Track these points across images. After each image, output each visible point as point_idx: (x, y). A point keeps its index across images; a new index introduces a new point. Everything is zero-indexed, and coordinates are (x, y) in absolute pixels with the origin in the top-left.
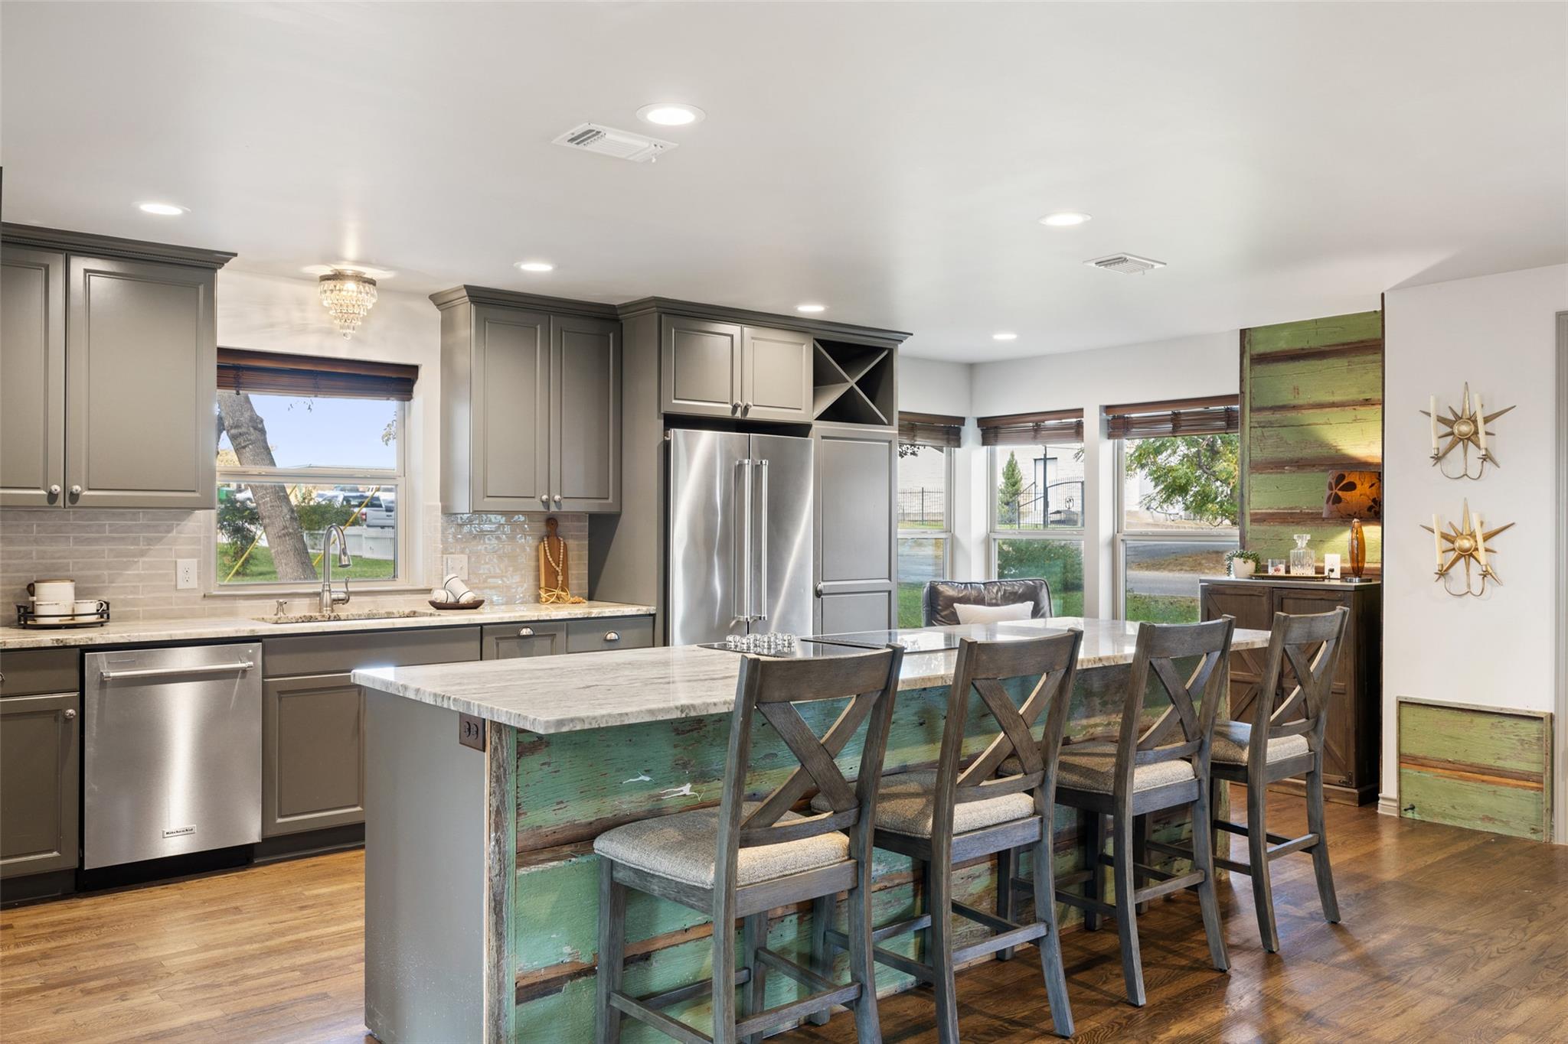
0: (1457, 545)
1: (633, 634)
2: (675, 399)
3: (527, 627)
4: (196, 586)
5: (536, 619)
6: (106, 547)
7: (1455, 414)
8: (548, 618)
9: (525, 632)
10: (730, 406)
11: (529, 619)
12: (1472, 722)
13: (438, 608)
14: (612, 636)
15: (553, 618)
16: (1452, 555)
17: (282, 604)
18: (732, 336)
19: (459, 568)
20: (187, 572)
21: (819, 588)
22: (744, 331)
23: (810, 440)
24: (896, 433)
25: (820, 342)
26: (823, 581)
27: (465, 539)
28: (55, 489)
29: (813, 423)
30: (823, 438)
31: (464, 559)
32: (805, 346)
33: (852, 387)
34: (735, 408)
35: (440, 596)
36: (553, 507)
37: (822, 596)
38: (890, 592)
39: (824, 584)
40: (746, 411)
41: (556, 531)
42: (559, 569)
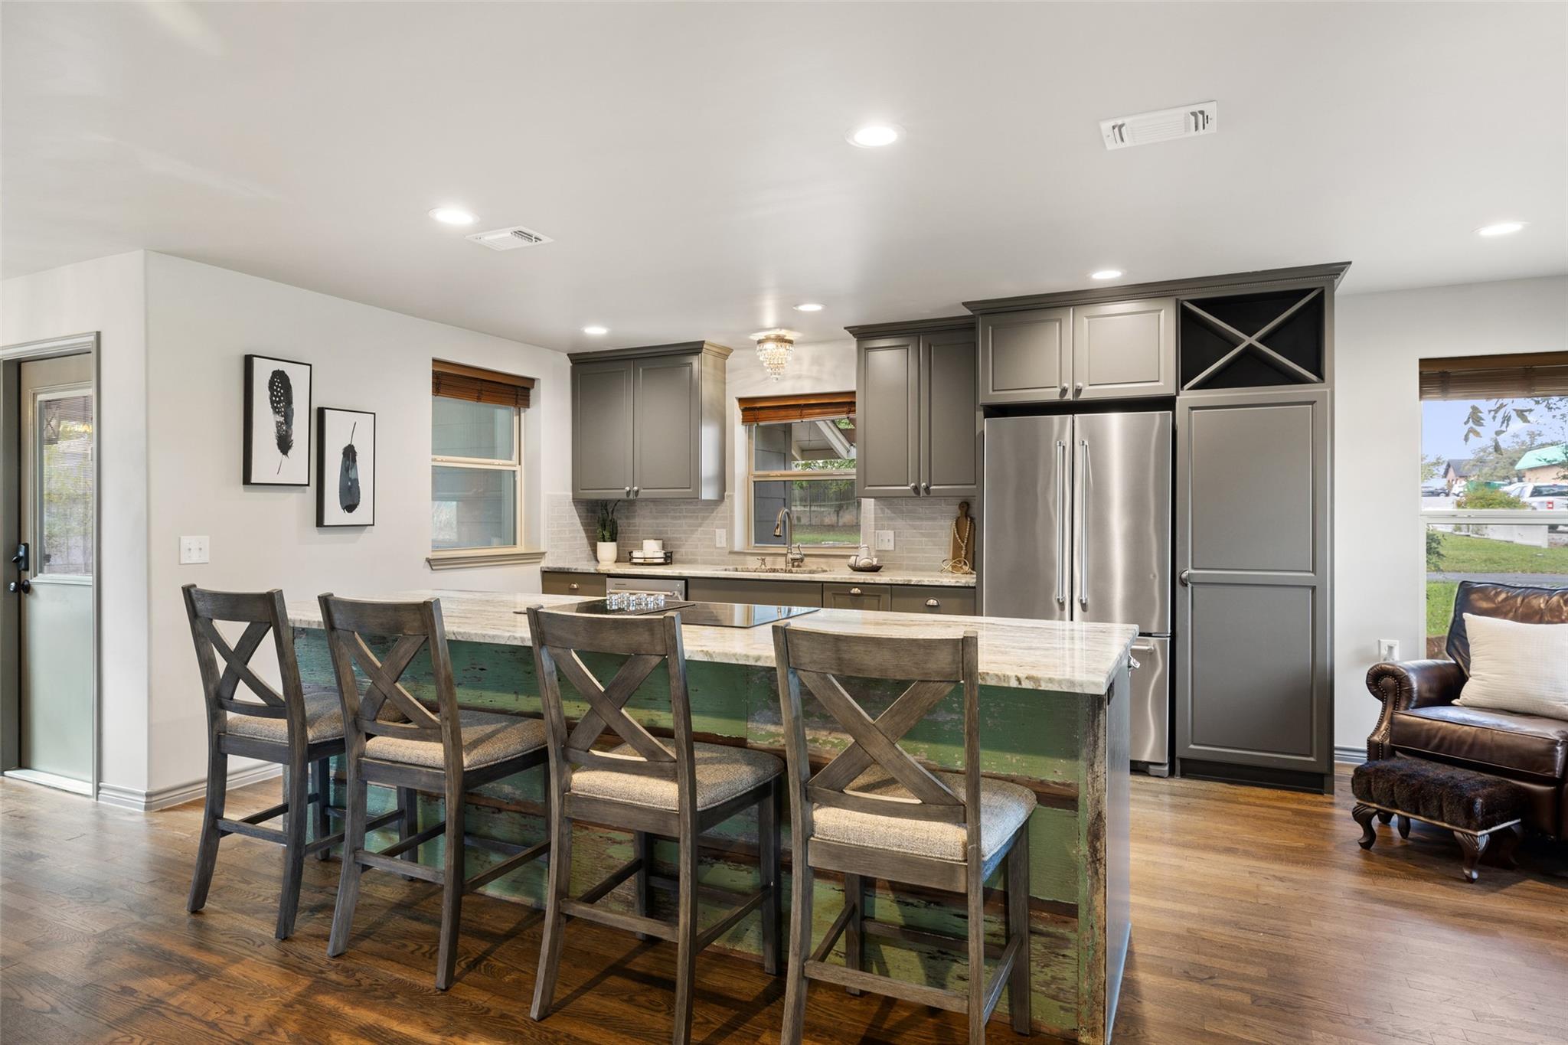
1: (955, 602)
2: (993, 390)
3: (855, 587)
4: (725, 546)
5: (862, 581)
6: (683, 521)
8: (872, 582)
9: (856, 591)
10: (1059, 390)
11: (856, 581)
13: (854, 570)
14: (932, 602)
15: (877, 582)
17: (763, 560)
18: (1060, 321)
19: (887, 540)
20: (720, 537)
21: (1184, 575)
22: (1076, 310)
23: (1171, 412)
24: (1328, 390)
25: (1194, 302)
26: (1193, 568)
27: (891, 519)
28: (628, 488)
29: (1178, 394)
30: (1192, 408)
31: (891, 533)
32: (1163, 312)
33: (1251, 344)
34: (1064, 391)
35: (852, 560)
36: (922, 493)
37: (1190, 585)
38: (1314, 588)
39: (1193, 572)
40: (1078, 391)
41: (967, 513)
42: (963, 545)
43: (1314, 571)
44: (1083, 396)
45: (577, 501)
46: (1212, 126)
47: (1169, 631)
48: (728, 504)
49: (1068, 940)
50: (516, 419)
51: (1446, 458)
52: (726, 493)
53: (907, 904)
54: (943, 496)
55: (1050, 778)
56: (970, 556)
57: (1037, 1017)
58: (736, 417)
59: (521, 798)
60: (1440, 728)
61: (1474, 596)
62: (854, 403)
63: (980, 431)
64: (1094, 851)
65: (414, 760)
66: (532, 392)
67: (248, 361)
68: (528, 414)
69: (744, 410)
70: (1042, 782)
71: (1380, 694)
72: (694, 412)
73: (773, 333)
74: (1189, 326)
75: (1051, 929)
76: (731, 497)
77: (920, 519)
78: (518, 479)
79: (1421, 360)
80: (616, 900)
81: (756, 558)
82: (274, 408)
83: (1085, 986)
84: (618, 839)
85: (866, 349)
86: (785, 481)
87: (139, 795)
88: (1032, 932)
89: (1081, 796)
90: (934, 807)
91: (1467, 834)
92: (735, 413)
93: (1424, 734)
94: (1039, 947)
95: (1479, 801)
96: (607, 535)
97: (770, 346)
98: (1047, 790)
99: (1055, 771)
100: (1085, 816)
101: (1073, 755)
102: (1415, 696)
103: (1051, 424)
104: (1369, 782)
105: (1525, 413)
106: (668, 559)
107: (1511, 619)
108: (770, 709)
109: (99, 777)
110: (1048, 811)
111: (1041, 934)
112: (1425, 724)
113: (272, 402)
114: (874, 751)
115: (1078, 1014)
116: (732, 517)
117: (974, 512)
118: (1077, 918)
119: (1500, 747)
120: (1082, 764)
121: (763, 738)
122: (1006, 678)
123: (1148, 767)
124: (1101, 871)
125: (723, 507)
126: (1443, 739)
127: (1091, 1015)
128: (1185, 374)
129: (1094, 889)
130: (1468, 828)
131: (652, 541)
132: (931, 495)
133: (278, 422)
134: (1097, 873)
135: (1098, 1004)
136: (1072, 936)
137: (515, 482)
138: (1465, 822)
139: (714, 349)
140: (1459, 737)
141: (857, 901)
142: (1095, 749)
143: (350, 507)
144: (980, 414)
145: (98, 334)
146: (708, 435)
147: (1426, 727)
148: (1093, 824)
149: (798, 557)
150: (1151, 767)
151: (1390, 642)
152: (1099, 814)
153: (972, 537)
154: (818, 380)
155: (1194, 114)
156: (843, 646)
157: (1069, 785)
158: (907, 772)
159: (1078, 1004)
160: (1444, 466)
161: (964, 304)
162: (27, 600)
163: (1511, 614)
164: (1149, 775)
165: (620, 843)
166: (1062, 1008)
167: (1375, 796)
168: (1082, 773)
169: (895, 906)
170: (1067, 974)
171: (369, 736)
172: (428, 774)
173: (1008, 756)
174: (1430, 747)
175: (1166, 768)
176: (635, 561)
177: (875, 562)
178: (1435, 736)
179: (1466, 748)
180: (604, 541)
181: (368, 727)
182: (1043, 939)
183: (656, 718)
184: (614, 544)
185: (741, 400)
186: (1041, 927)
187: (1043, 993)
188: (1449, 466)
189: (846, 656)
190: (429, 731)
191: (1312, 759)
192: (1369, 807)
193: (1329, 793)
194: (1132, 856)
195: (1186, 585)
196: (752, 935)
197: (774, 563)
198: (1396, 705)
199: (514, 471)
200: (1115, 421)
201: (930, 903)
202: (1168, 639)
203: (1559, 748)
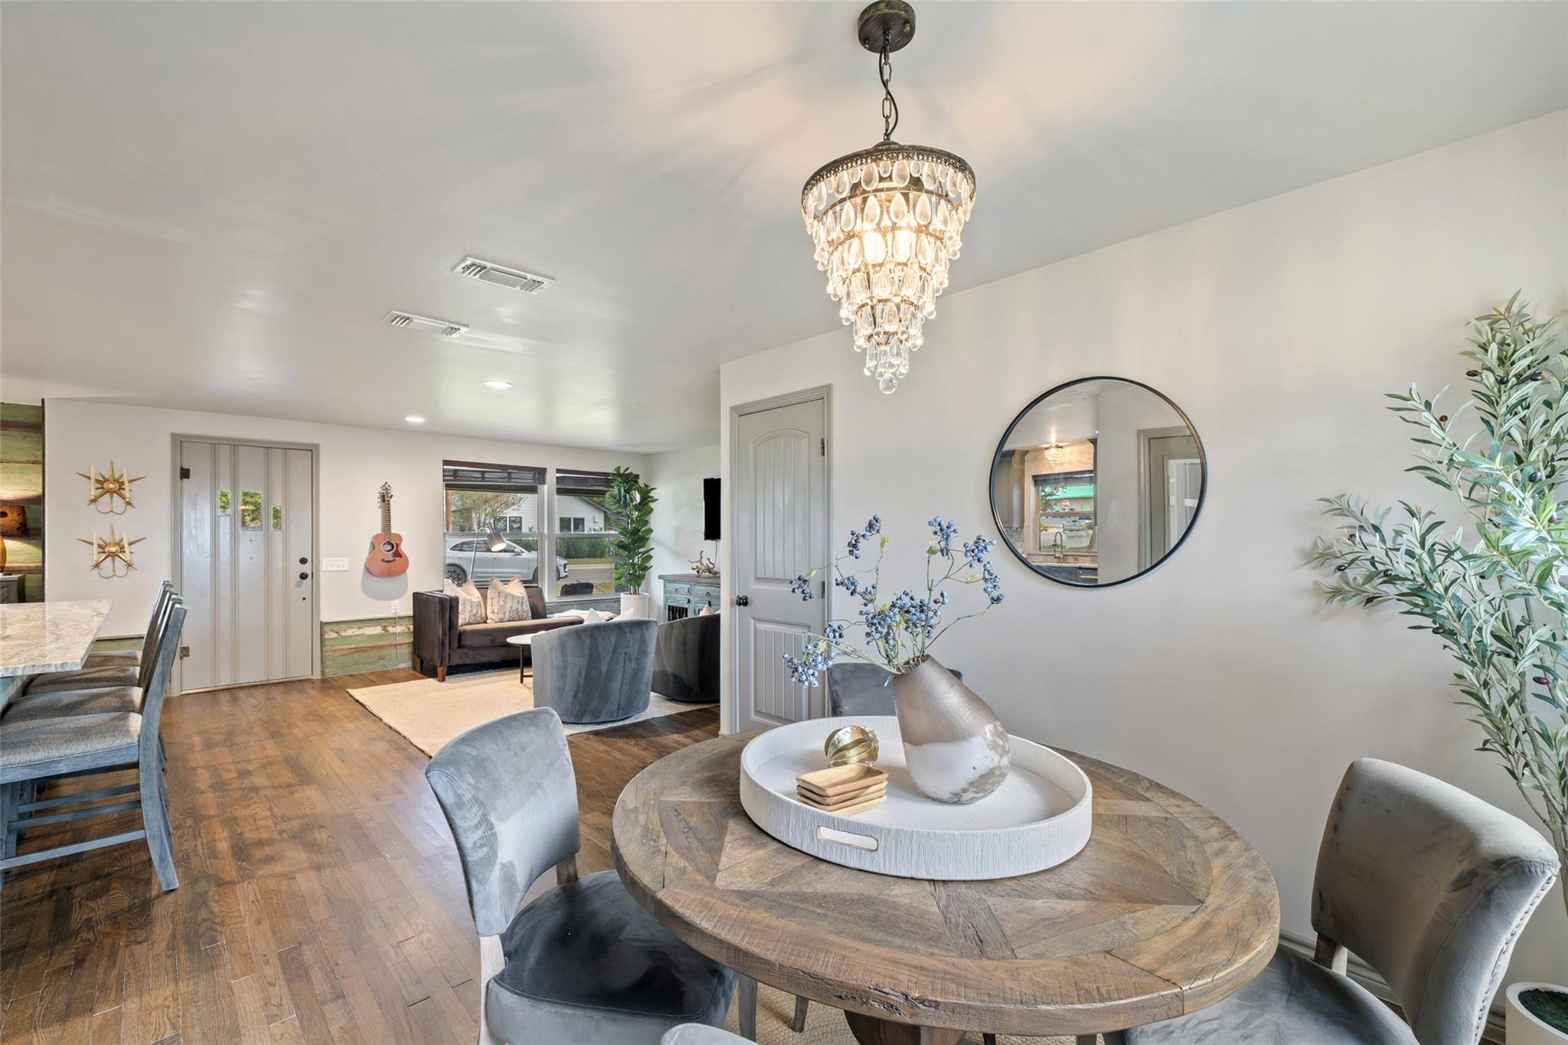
0: (106, 550)
7: (103, 477)
12: (119, 645)
16: (104, 556)
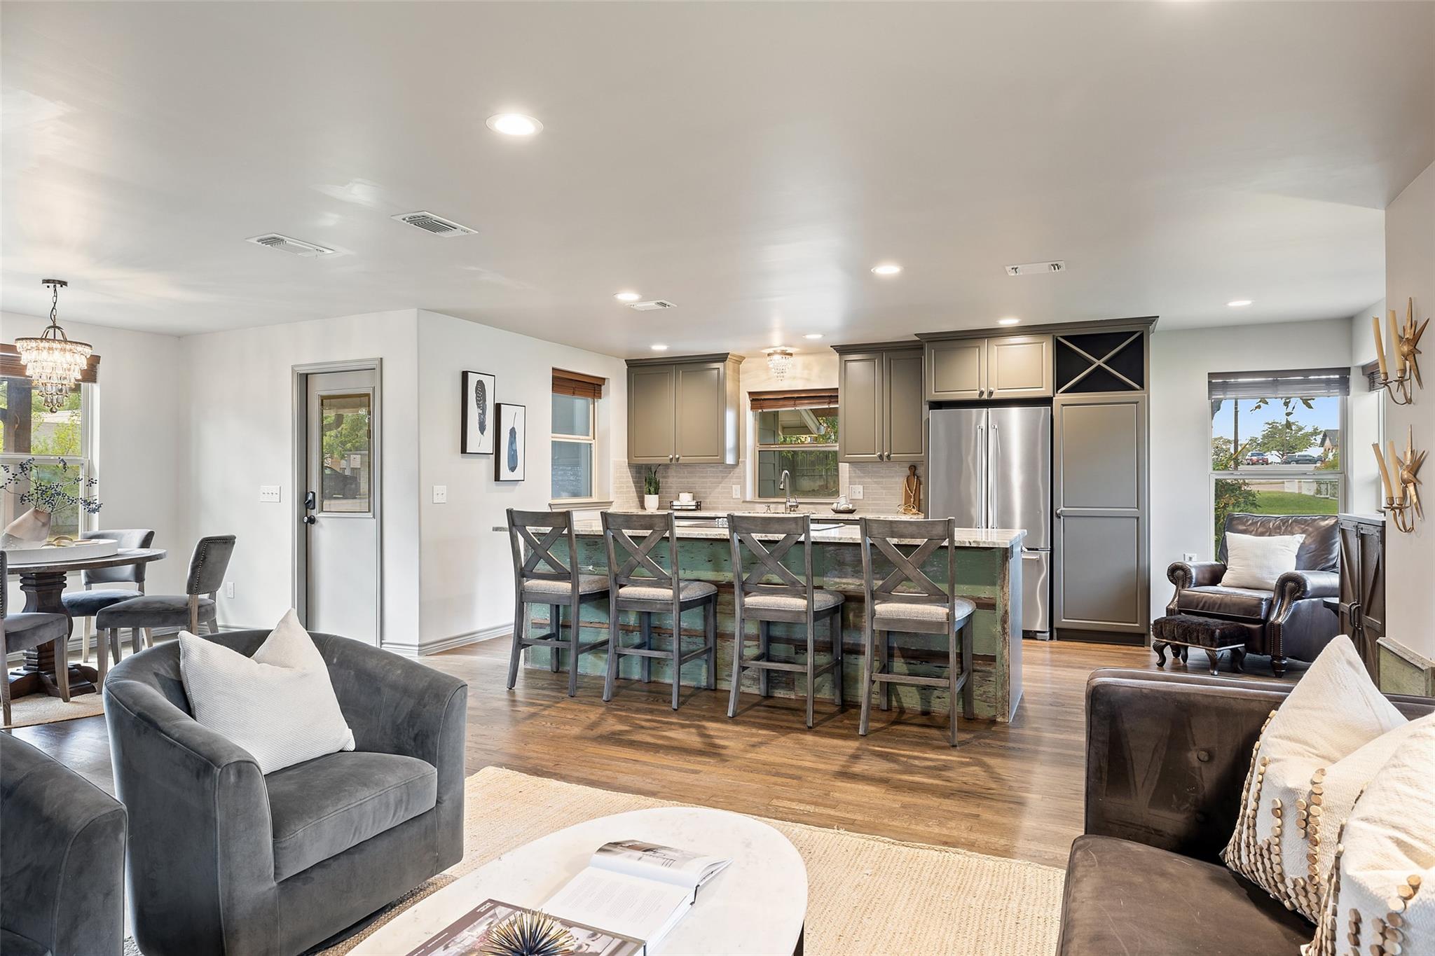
2: (935, 391)
4: (739, 496)
6: (709, 480)
10: (978, 392)
13: (836, 513)
17: (769, 506)
18: (979, 347)
19: (858, 491)
20: (736, 491)
21: (1058, 512)
22: (989, 342)
23: (1050, 408)
24: (1146, 395)
25: (1065, 338)
26: (1064, 507)
27: (859, 477)
28: (671, 456)
29: (1054, 396)
30: (1063, 405)
31: (861, 487)
32: (1044, 343)
33: (1099, 365)
34: (982, 393)
35: (835, 506)
36: (885, 459)
37: (1062, 518)
38: (1138, 518)
39: (1064, 509)
40: (991, 393)
41: (915, 474)
42: (912, 495)
43: (1138, 508)
44: (993, 397)
45: (630, 465)
46: (1063, 269)
47: (1049, 547)
48: (741, 467)
49: (991, 673)
50: (591, 406)
51: (1323, 428)
52: (740, 460)
53: (911, 664)
54: (899, 462)
55: (982, 596)
56: (917, 502)
57: (976, 711)
58: (747, 406)
59: (687, 627)
60: (1204, 597)
61: (1235, 522)
62: (837, 396)
63: (926, 418)
64: (1004, 629)
65: (651, 597)
66: (603, 387)
67: (465, 375)
68: (600, 403)
69: (752, 401)
70: (979, 598)
71: (1174, 581)
72: (721, 399)
73: (778, 350)
74: (1061, 352)
75: (983, 668)
76: (744, 462)
77: (882, 477)
78: (593, 449)
79: (1209, 374)
80: (746, 678)
81: (764, 505)
82: (478, 404)
83: (999, 694)
84: (748, 645)
85: (845, 361)
86: (774, 451)
87: (416, 646)
88: (974, 671)
89: (997, 603)
90: (934, 597)
91: (1211, 650)
92: (746, 402)
93: (1195, 601)
94: (977, 677)
95: (1218, 631)
96: (652, 490)
97: (777, 357)
98: (981, 602)
99: (985, 592)
100: (999, 612)
101: (994, 584)
102: (1194, 580)
103: (971, 414)
104: (1161, 627)
105: (1309, 401)
106: (698, 507)
107: (1254, 535)
108: (836, 570)
109: (382, 638)
110: (981, 612)
111: (979, 671)
112: (1196, 595)
113: (477, 400)
114: (907, 572)
115: (996, 707)
116: (745, 477)
117: (920, 471)
118: (995, 661)
119: (1234, 604)
120: (998, 588)
121: (832, 585)
122: (964, 542)
123: (1036, 635)
124: (1007, 638)
125: (737, 470)
126: (1205, 602)
127: (1003, 708)
128: (1059, 384)
129: (1004, 647)
130: (1211, 646)
131: (687, 494)
132: (892, 460)
133: (479, 413)
134: (1005, 639)
135: (1006, 701)
136: (994, 670)
137: (591, 451)
138: (1210, 643)
139: (734, 358)
140: (1214, 601)
141: (886, 662)
142: (1004, 581)
143: (513, 469)
144: (926, 407)
145: (381, 359)
146: (730, 417)
147: (1196, 597)
148: (1003, 616)
149: (794, 504)
150: (1038, 634)
151: (1190, 555)
152: (1006, 611)
153: (918, 489)
154: (808, 380)
155: (1052, 265)
156: (894, 525)
157: (991, 598)
158: (922, 581)
159: (996, 703)
160: (1321, 436)
161: (915, 335)
162: (313, 529)
163: (1254, 533)
164: (1037, 639)
165: (749, 647)
166: (989, 706)
167: (1165, 635)
168: (998, 592)
169: (905, 665)
170: (991, 690)
171: (621, 586)
172: (661, 603)
173: (962, 586)
174: (1199, 607)
175: (1048, 634)
176: (675, 507)
177: (851, 507)
178: (1201, 601)
179: (1217, 606)
180: (650, 494)
181: (623, 581)
182: (979, 674)
183: (770, 578)
184: (657, 496)
185: (750, 393)
186: (978, 668)
187: (979, 699)
188: (1325, 436)
189: (896, 530)
190: (663, 581)
191: (1137, 625)
192: (1162, 642)
193: (1147, 646)
194: (1025, 670)
195: (1060, 518)
196: (827, 688)
197: (776, 509)
198: (1183, 587)
199: (590, 444)
200: (1015, 413)
201: (922, 662)
202: (1049, 552)
203: (1264, 603)
